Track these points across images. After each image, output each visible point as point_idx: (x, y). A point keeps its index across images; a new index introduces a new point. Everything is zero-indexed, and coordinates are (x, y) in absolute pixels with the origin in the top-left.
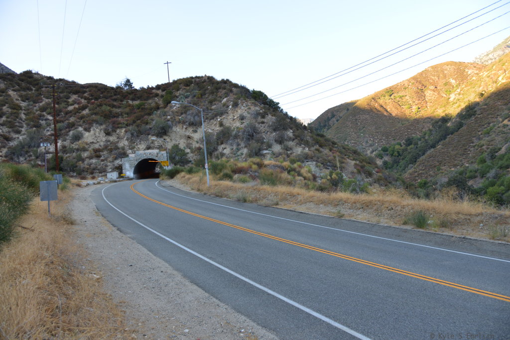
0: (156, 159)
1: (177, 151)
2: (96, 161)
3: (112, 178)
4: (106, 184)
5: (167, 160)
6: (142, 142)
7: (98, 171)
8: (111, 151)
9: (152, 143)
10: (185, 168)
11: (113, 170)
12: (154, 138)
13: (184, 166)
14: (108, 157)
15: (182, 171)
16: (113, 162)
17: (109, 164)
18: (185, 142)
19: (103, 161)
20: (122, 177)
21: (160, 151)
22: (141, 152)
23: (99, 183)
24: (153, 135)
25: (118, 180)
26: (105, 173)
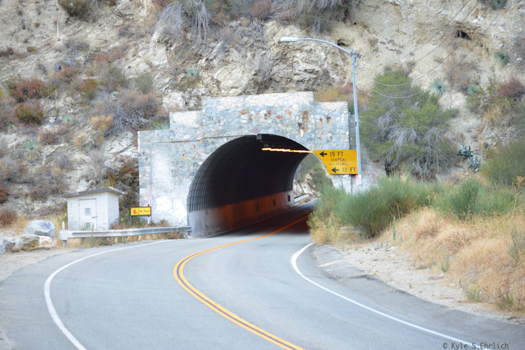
0: (297, 139)
1: (399, 103)
2: (22, 139)
3: (88, 225)
4: (64, 252)
5: (352, 147)
6: (234, 55)
7: (26, 189)
8: (89, 93)
9: (282, 58)
10: (437, 191)
11: (95, 188)
12: (291, 35)
13: (431, 177)
14: (75, 123)
15: (423, 202)
16: (95, 146)
17: (78, 156)
18: (445, 56)
19: (50, 139)
20: (136, 221)
21: (318, 99)
22: (229, 103)
23: (31, 246)
24: (286, 21)
25: (117, 233)
26: (61, 200)
